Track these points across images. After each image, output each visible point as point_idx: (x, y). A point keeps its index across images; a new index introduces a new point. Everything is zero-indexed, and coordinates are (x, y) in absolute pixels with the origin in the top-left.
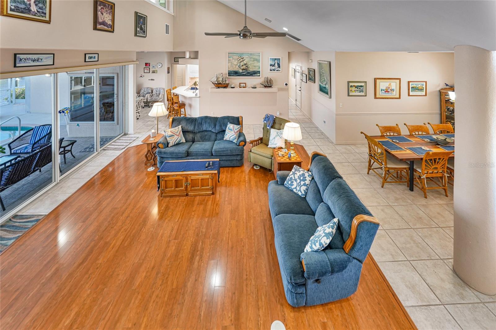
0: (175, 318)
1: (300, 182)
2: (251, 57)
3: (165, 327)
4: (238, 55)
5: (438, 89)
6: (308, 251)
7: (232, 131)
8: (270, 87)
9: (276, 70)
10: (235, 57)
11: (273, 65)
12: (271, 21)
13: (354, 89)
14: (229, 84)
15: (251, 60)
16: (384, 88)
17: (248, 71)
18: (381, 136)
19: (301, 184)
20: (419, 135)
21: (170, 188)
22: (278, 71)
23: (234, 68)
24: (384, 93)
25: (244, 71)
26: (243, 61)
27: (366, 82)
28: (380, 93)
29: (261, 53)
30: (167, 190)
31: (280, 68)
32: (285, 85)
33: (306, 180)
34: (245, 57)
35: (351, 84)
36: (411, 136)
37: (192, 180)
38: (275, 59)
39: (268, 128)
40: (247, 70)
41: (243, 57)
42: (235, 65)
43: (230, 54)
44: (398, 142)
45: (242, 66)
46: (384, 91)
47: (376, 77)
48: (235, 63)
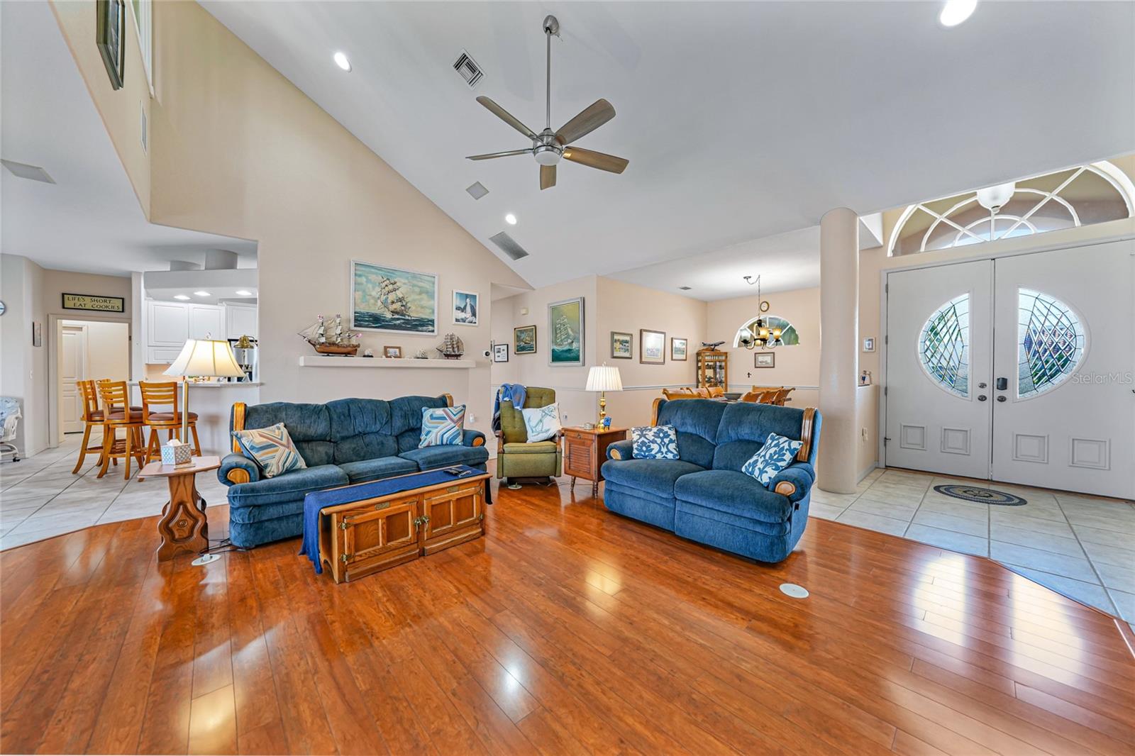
0: (673, 676)
1: (662, 441)
2: (415, 282)
3: (679, 695)
4: (380, 272)
6: (772, 477)
7: (446, 419)
8: (457, 356)
9: (467, 321)
10: (372, 277)
11: (463, 310)
12: (488, 192)
13: (618, 345)
14: (358, 346)
15: (413, 292)
17: (407, 317)
19: (665, 443)
21: (369, 547)
22: (471, 322)
23: (370, 307)
25: (396, 316)
26: (395, 290)
27: (632, 334)
28: (645, 354)
29: (436, 277)
30: (361, 556)
31: (475, 317)
32: (484, 355)
33: (670, 435)
34: (400, 282)
35: (615, 337)
37: (433, 506)
38: (467, 296)
39: (518, 408)
40: (404, 315)
41: (396, 280)
42: (374, 298)
43: (358, 268)
45: (393, 302)
47: (642, 328)
48: (374, 293)
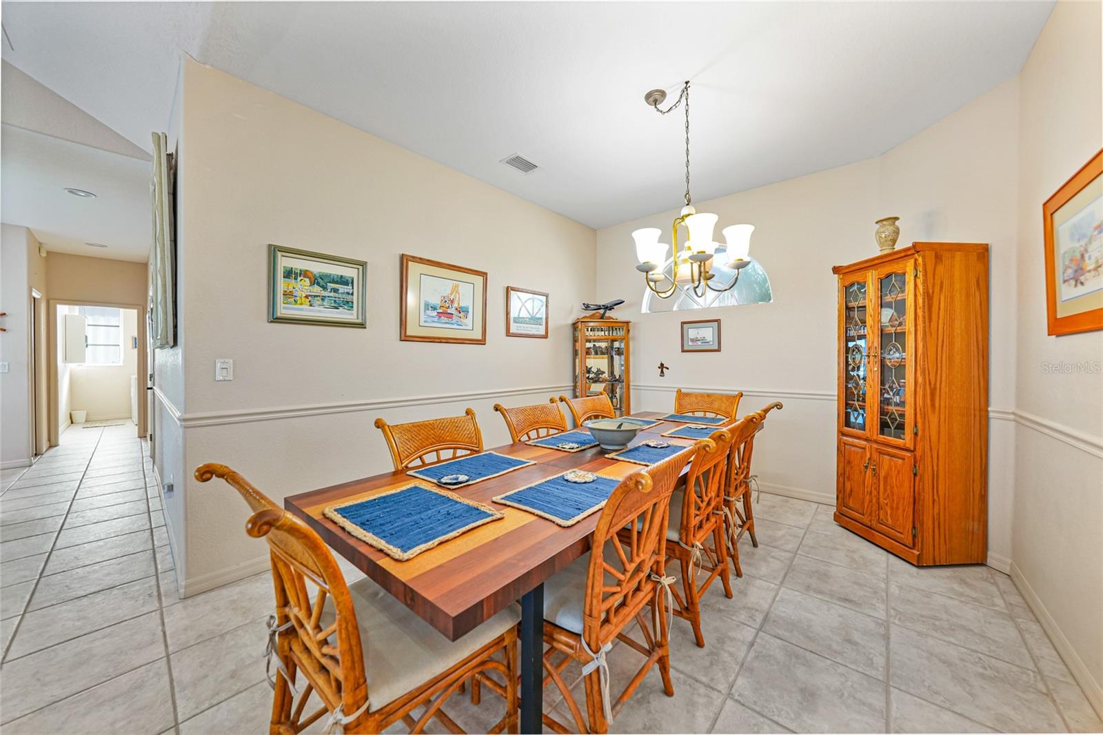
5: (570, 321)
13: (302, 287)
16: (436, 301)
18: (395, 473)
20: (538, 437)
24: (436, 319)
27: (363, 265)
28: (422, 319)
35: (284, 262)
36: (516, 445)
44: (467, 478)
46: (434, 313)
47: (405, 253)
